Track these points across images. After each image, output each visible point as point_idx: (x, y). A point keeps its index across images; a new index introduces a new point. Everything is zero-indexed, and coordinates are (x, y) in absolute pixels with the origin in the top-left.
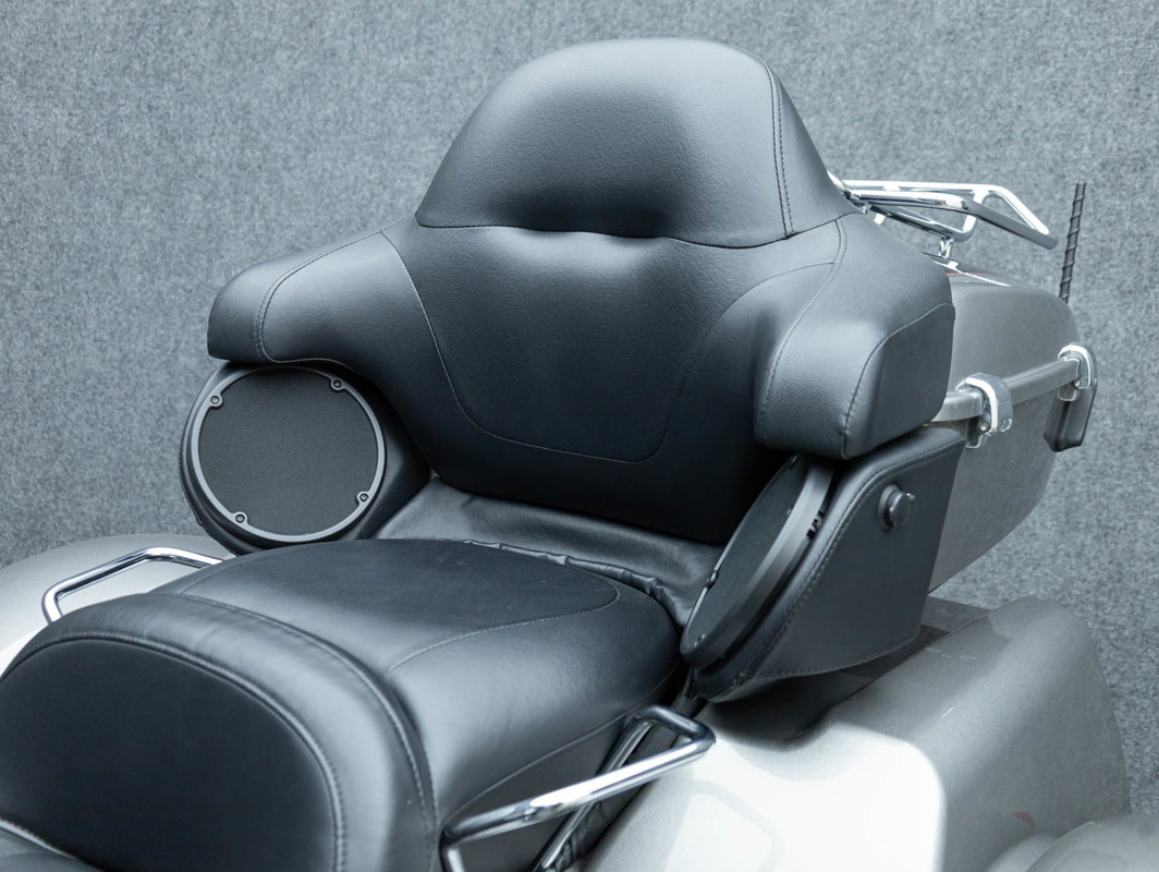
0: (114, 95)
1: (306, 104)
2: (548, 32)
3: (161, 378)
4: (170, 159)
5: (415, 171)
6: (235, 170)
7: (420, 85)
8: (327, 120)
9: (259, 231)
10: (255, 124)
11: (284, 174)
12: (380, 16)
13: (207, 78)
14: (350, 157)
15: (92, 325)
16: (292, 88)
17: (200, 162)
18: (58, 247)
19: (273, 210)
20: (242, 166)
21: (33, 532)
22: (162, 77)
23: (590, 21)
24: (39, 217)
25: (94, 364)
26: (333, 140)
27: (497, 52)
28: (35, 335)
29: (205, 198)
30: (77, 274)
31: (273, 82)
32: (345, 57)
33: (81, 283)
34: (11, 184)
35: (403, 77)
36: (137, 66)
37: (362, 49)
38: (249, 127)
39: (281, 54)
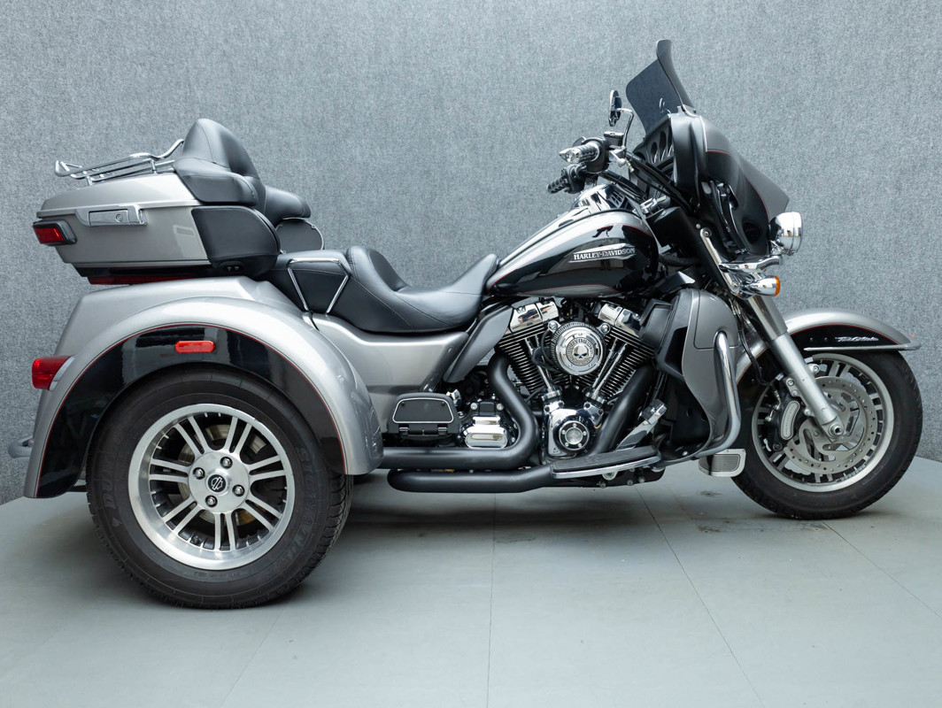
1: (825, 149)
2: (916, 102)
4: (776, 176)
5: (865, 169)
6: (799, 178)
7: (868, 133)
8: (832, 153)
10: (806, 159)
12: (853, 109)
13: (790, 145)
14: (841, 167)
16: (820, 142)
17: (787, 176)
19: (811, 191)
22: (775, 146)
26: (834, 161)
27: (897, 114)
31: (814, 142)
32: (840, 127)
35: (861, 132)
36: (767, 144)
37: (846, 124)
38: (804, 161)
39: (817, 131)
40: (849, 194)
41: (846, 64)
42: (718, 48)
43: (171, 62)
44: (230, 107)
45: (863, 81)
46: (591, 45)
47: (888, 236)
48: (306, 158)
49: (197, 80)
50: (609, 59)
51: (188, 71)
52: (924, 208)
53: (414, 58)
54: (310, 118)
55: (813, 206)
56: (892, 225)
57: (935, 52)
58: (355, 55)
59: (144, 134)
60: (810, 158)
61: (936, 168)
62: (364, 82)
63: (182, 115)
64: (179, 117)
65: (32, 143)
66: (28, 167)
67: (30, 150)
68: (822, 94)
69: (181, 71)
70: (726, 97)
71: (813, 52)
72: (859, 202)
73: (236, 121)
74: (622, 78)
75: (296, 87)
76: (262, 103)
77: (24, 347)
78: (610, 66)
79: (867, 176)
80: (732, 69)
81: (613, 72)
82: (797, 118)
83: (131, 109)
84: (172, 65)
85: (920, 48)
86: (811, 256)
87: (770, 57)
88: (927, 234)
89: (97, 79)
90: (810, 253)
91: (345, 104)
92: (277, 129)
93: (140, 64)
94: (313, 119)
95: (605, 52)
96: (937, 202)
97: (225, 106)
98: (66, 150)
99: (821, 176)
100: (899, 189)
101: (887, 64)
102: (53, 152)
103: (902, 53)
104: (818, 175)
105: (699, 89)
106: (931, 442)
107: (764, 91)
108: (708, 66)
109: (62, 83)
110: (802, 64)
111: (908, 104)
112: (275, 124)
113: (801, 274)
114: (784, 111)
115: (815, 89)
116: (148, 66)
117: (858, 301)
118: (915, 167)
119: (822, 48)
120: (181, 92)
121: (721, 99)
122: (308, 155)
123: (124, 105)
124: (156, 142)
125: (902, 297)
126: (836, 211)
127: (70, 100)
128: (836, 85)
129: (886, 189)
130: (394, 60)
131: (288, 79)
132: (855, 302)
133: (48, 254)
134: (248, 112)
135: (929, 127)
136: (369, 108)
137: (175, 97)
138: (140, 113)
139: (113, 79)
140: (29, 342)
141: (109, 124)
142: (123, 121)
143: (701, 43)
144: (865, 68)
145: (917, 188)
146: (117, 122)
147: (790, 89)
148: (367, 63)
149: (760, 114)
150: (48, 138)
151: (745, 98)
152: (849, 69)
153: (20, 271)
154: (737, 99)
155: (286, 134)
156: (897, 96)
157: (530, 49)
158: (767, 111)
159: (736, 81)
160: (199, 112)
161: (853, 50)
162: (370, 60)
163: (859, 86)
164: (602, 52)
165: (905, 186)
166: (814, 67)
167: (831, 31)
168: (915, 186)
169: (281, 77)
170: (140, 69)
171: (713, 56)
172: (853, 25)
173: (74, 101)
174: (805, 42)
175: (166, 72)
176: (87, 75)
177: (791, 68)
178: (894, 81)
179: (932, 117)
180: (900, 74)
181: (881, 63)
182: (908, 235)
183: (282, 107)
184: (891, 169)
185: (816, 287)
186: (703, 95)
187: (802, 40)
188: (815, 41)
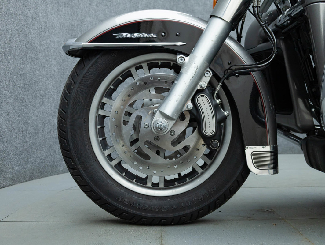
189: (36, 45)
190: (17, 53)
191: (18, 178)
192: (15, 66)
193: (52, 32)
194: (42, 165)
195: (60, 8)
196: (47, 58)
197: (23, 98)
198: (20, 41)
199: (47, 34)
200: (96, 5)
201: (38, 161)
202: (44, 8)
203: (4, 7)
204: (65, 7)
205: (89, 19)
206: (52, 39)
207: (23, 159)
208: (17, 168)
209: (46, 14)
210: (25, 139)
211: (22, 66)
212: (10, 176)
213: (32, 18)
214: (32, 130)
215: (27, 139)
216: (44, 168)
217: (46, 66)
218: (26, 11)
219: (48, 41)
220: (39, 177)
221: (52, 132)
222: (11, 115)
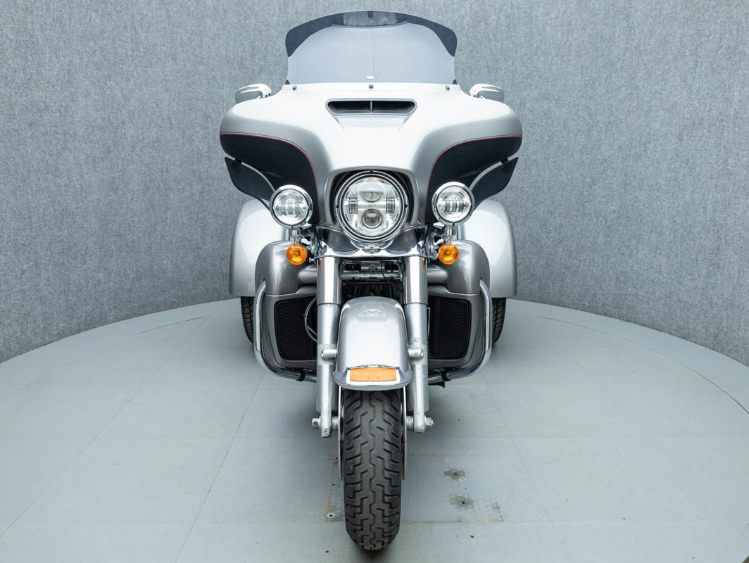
0: (578, 105)
1: (629, 103)
2: (700, 74)
3: (581, 185)
4: (591, 121)
5: (657, 122)
7: (662, 94)
8: (634, 107)
9: (611, 142)
11: (620, 124)
12: (652, 74)
13: (603, 98)
14: (639, 118)
15: (565, 169)
16: (625, 98)
17: (598, 121)
18: (559, 147)
19: (616, 135)
20: (609, 123)
21: (544, 225)
22: (591, 98)
23: (713, 68)
24: (556, 139)
25: (564, 179)
26: (635, 113)
27: (684, 81)
28: (551, 171)
29: (598, 132)
30: (563, 154)
31: (620, 97)
32: (641, 87)
33: (564, 157)
34: (550, 130)
35: (657, 93)
36: (585, 96)
37: (646, 85)
38: (612, 111)
39: (624, 88)
40: (643, 139)
41: (650, 38)
42: (553, 16)
43: (119, 9)
44: (168, 47)
45: (662, 53)
46: (455, 6)
47: (669, 174)
48: (229, 90)
49: (141, 24)
50: (468, 19)
51: (133, 17)
52: (698, 156)
53: (315, 10)
54: (232, 57)
55: (616, 147)
56: (673, 166)
57: (718, 36)
58: (268, 5)
59: (99, 69)
60: (617, 110)
61: (709, 127)
62: (274, 28)
63: (129, 53)
64: (127, 55)
65: (8, 79)
66: (6, 100)
67: (7, 85)
68: (630, 60)
69: (128, 17)
70: (557, 56)
71: (626, 26)
72: (650, 146)
73: (173, 59)
74: (478, 35)
75: (221, 31)
76: (193, 44)
77: (10, 244)
78: (469, 24)
79: (658, 128)
80: (563, 34)
81: (471, 29)
82: (609, 77)
83: (88, 49)
84: (120, 12)
85: (707, 32)
86: (612, 184)
87: (593, 26)
88: (698, 176)
89: (59, 24)
90: (611, 182)
91: (260, 46)
92: (206, 65)
93: (94, 11)
94: (234, 58)
95: (466, 13)
96: (708, 153)
97: (164, 46)
98: (36, 84)
99: (623, 124)
100: (681, 140)
101: (681, 42)
102: (26, 86)
103: (693, 34)
104: (621, 123)
105: (537, 48)
106: (688, 328)
107: (586, 54)
108: (544, 30)
109: (30, 28)
110: (617, 34)
111: (693, 75)
112: (204, 62)
113: (603, 196)
114: (600, 71)
115: (624, 55)
116: (100, 13)
117: (644, 221)
118: (694, 124)
119: (633, 23)
120: (128, 35)
121: (553, 57)
122: (230, 87)
123: (82, 45)
124: (109, 76)
125: (675, 221)
126: (633, 152)
127: (38, 42)
128: (641, 54)
129: (672, 138)
130: (299, 10)
131: (214, 24)
132: (641, 221)
133: (26, 169)
134: (183, 51)
135: (707, 95)
136: (279, 50)
137: (124, 38)
138: (95, 51)
139: (73, 24)
140: (14, 240)
141: (71, 62)
142: (82, 59)
143: (541, 11)
144: (664, 43)
145: (694, 141)
146: (76, 60)
147: (606, 53)
148: (278, 13)
149: (581, 72)
150: (21, 75)
151: (571, 57)
152: (652, 42)
153: (4, 184)
154: (565, 59)
155: (213, 70)
156: (686, 68)
157: (406, 6)
158: (587, 69)
159: (566, 43)
160: (142, 50)
161: (656, 27)
162: (280, 10)
163: (658, 57)
164: (463, 12)
165: (685, 138)
166: (625, 38)
167: (641, 10)
168: (693, 139)
169: (209, 22)
170: (94, 15)
171: (549, 22)
172: (658, 7)
173: (41, 43)
174: (620, 17)
175: (115, 18)
176: (51, 20)
177: (608, 37)
178: (685, 55)
179: (711, 87)
180: (690, 51)
181: (677, 40)
182: (684, 175)
183: (210, 47)
184: (676, 124)
185: (613, 208)
186: (539, 53)
187: (618, 15)
188: (628, 17)
189: (72, 209)
190: (52, 223)
191: (64, 333)
192: (52, 236)
193: (90, 191)
194: (89, 318)
195: (97, 165)
196: (86, 218)
197: (63, 263)
198: (55, 211)
199: (84, 195)
200: (140, 151)
201: (84, 315)
202: (78, 171)
203: (34, 186)
204: (103, 161)
205: (132, 167)
206: (90, 199)
207: (68, 316)
208: (62, 325)
209: (81, 176)
210: (68, 298)
211: (58, 234)
212: (56, 332)
213: (66, 186)
214: (74, 289)
215: (70, 298)
216: (91, 320)
217: (85, 226)
218: (58, 180)
219: (85, 202)
220: (86, 329)
221: (97, 287)
222: (51, 280)
